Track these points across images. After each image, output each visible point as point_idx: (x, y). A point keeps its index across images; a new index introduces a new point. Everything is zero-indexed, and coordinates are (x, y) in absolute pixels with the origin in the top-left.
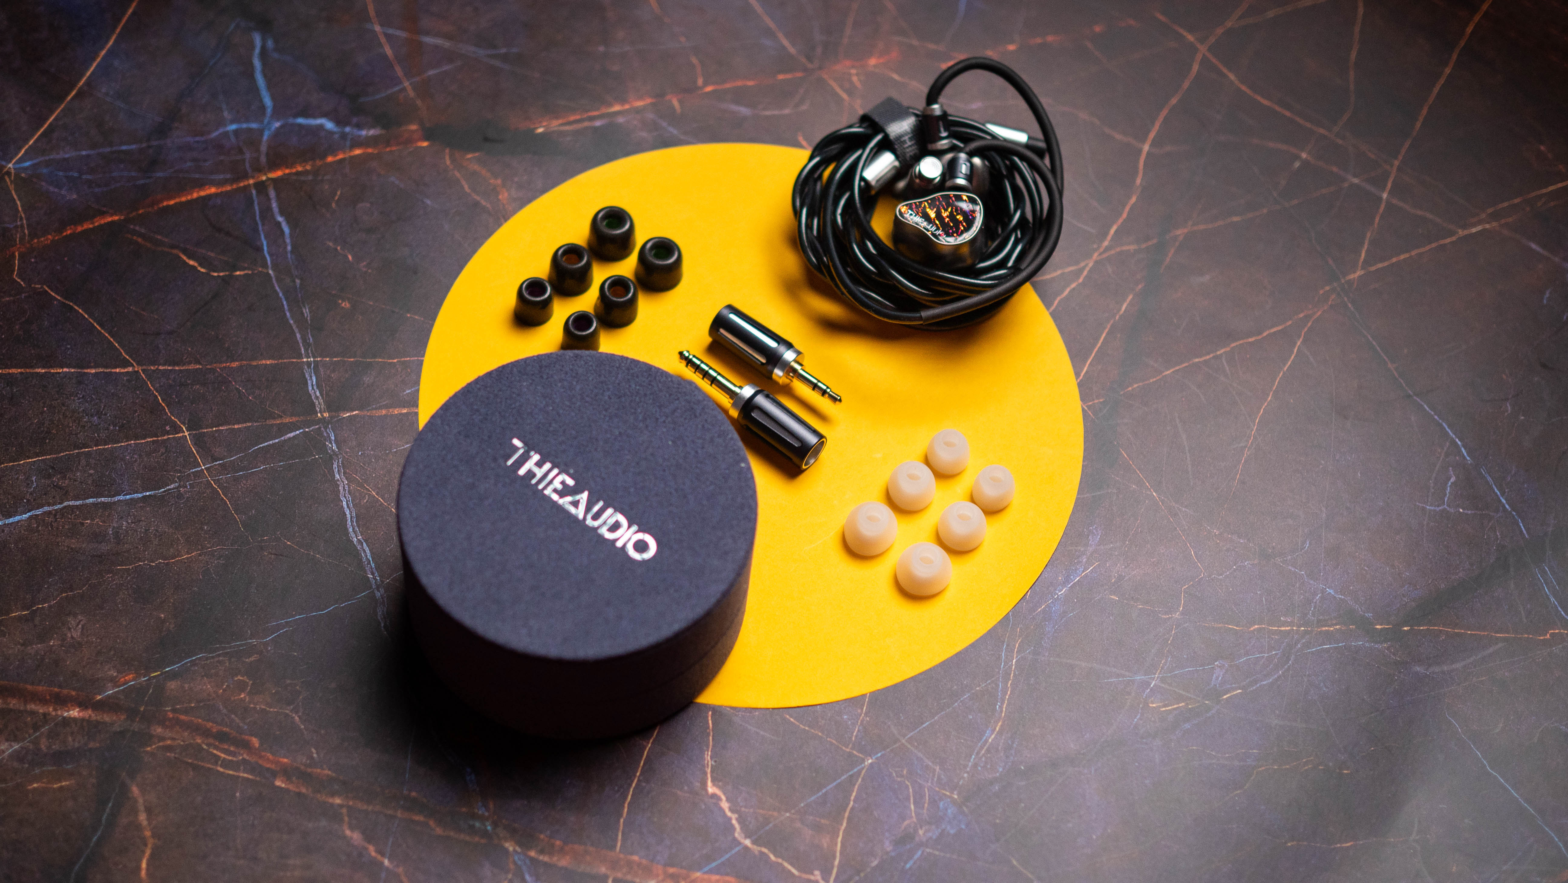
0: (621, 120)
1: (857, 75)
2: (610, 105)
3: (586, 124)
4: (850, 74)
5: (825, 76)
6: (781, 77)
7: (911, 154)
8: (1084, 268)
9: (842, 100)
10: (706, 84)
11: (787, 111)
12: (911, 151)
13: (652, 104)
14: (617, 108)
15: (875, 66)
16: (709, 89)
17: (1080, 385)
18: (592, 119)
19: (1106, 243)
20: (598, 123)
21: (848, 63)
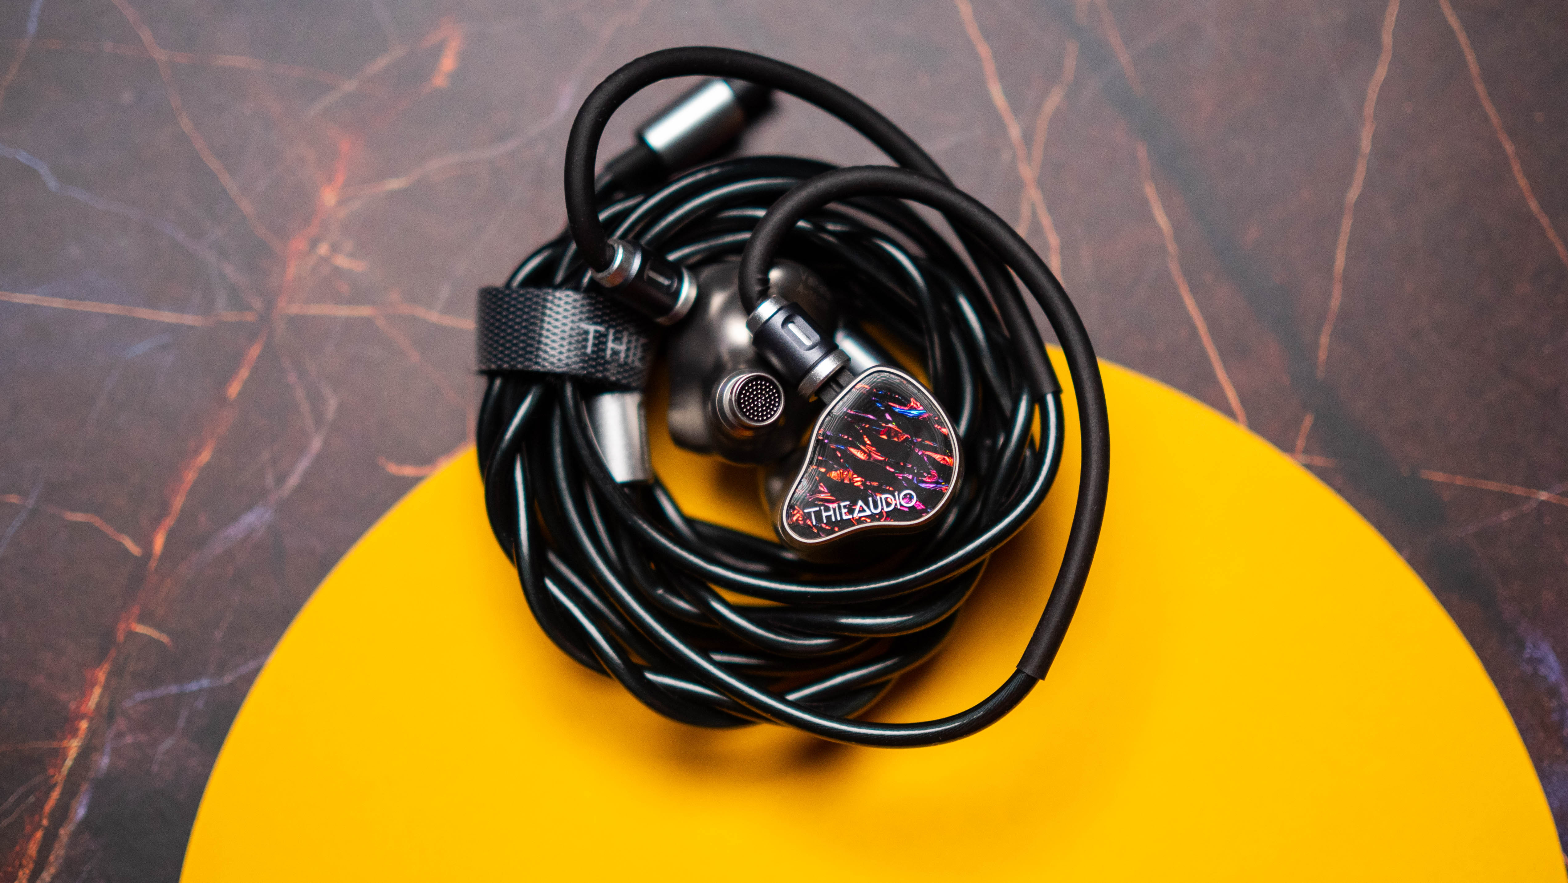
0: (104, 762)
1: (335, 249)
2: (60, 754)
3: (64, 832)
4: (324, 260)
5: (295, 309)
6: (234, 390)
7: (639, 354)
8: (1034, 214)
9: (368, 322)
10: (146, 542)
11: (316, 444)
12: (635, 355)
13: (116, 673)
14: (74, 746)
15: (341, 202)
16: (159, 543)
17: (1256, 426)
18: (62, 813)
19: (1015, 132)
20: (80, 812)
21: (299, 244)
